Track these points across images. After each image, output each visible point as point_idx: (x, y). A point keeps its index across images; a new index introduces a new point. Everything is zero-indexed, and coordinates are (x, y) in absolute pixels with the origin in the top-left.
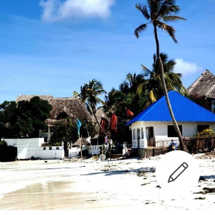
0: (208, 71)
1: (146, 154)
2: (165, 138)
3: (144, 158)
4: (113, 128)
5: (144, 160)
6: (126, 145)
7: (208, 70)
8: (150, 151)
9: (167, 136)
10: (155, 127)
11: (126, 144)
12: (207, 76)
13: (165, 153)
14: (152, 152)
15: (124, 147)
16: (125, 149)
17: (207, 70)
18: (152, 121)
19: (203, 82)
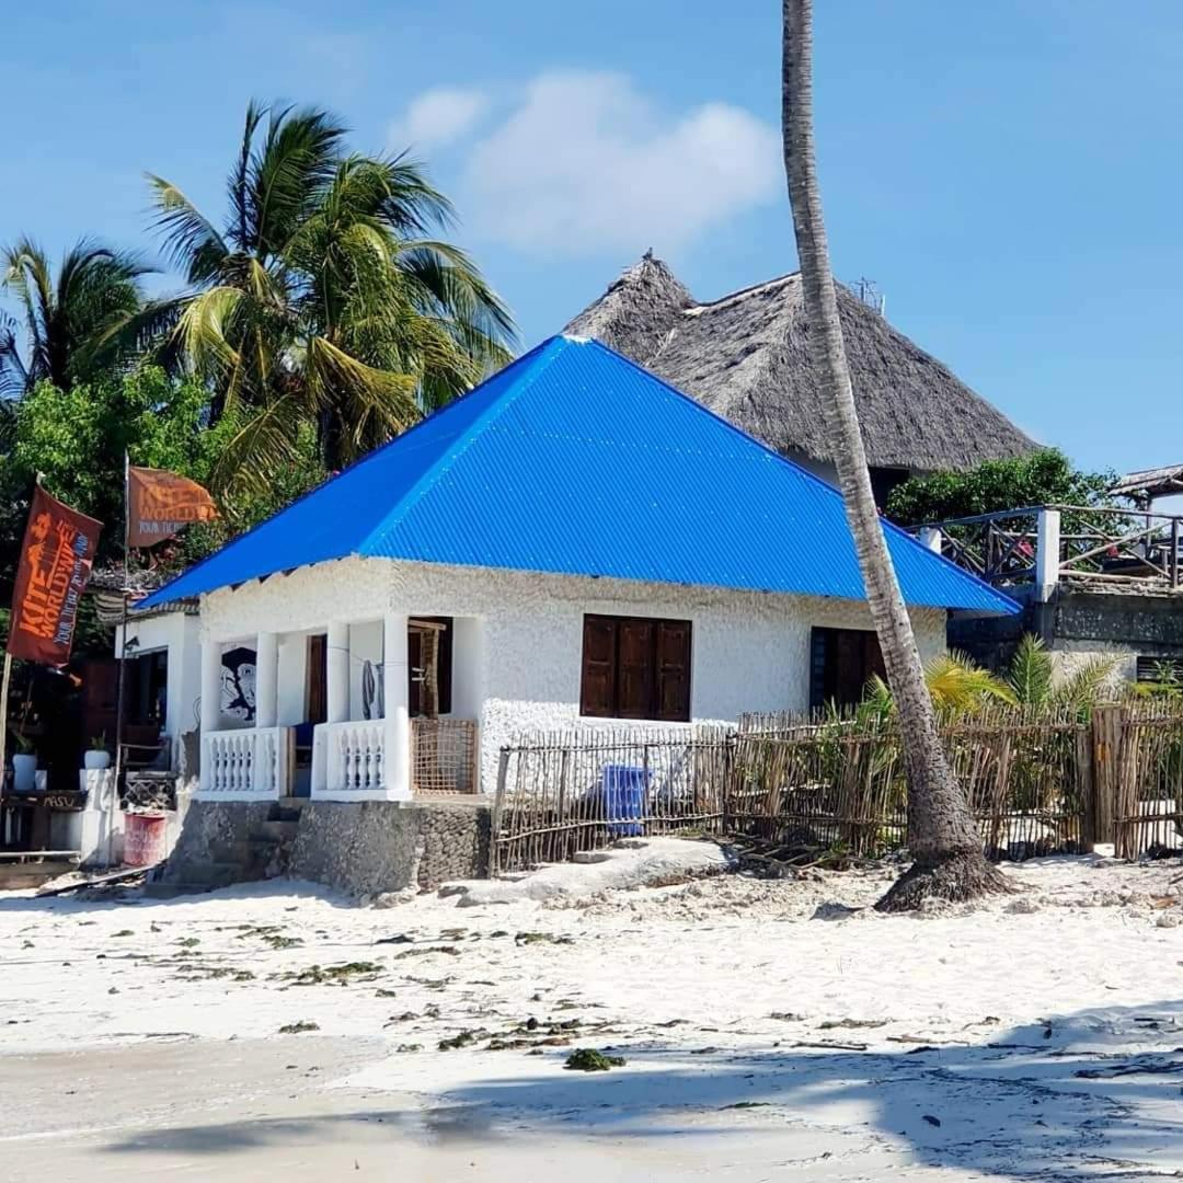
0: (657, 263)
1: (420, 851)
2: (561, 717)
3: (406, 892)
4: (38, 626)
5: (400, 908)
6: (108, 773)
7: (654, 257)
8: (456, 825)
9: (577, 707)
10: (482, 618)
11: (111, 765)
12: (652, 303)
13: (571, 850)
14: (467, 843)
15: (92, 794)
16: (98, 807)
17: (648, 257)
18: (460, 569)
19: (634, 342)
